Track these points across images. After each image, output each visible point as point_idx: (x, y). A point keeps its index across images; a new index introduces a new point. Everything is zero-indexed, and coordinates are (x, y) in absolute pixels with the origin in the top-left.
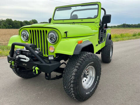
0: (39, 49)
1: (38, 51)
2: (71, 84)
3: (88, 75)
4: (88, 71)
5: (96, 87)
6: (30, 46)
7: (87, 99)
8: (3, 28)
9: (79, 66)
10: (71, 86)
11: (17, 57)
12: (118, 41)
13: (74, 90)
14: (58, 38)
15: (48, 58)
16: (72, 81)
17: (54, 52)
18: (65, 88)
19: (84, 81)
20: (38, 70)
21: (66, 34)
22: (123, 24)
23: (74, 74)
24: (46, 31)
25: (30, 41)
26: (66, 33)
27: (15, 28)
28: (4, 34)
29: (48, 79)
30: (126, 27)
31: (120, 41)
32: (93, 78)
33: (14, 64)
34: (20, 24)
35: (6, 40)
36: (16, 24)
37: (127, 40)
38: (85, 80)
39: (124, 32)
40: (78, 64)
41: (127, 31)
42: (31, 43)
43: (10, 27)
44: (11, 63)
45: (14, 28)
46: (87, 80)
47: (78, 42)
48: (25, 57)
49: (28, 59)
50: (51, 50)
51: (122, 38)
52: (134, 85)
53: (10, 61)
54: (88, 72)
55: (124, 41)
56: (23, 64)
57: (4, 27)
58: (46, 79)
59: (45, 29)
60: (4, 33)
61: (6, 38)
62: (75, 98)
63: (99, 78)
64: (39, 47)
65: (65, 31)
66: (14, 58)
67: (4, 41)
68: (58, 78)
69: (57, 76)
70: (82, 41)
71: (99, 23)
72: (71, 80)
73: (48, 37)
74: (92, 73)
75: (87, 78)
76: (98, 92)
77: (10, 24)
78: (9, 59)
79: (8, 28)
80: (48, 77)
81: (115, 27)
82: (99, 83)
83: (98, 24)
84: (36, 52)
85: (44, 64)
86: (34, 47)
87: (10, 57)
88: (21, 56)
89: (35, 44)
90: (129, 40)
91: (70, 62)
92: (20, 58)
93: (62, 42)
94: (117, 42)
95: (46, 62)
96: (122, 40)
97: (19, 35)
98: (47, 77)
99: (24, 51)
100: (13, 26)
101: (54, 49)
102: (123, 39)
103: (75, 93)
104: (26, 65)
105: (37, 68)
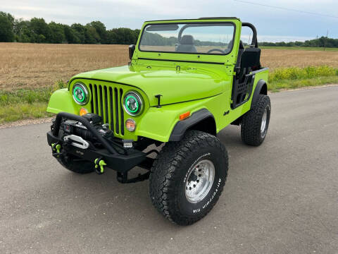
0: (107, 127)
1: (104, 129)
2: (163, 193)
3: (200, 175)
4: (200, 168)
5: (216, 199)
6: (91, 120)
7: (196, 222)
8: (24, 41)
9: (180, 162)
10: (163, 197)
11: (66, 138)
12: (295, 87)
13: (168, 204)
14: (142, 106)
15: (123, 145)
16: (165, 189)
17: (134, 131)
18: (153, 200)
19: (192, 186)
20: (104, 166)
21: (157, 99)
22: (320, 37)
23: (169, 176)
24: (121, 91)
25: (89, 104)
26: (158, 97)
27: (52, 40)
28: (28, 59)
29: (123, 182)
30: (328, 46)
31: (302, 86)
32: (209, 183)
33: (60, 150)
34: (63, 31)
35: (32, 74)
36: (55, 31)
37: (320, 84)
38: (194, 186)
39: (320, 60)
40: (179, 158)
41: (328, 58)
42: (93, 112)
43: (41, 38)
44: (55, 147)
45: (50, 42)
46: (198, 185)
47: (180, 117)
48: (80, 139)
49: (85, 144)
50: (129, 127)
51: (308, 80)
52: (297, 199)
53: (53, 145)
54: (200, 170)
55: (311, 88)
56: (77, 152)
57: (26, 38)
58: (119, 181)
59: (119, 87)
60: (27, 56)
61: (33, 69)
62: (171, 220)
63: (223, 184)
64: (107, 122)
65: (157, 94)
66: (60, 139)
67: (29, 78)
68: (141, 178)
69: (139, 174)
70: (189, 113)
71: (234, 66)
72: (164, 186)
73: (124, 103)
74: (208, 174)
75: (198, 181)
76: (219, 209)
77: (39, 32)
78: (51, 140)
79: (36, 42)
80: (123, 178)
81: (298, 44)
82: (223, 193)
83: (232, 68)
84: (102, 131)
85: (116, 155)
86: (98, 121)
87: (53, 137)
88: (74, 137)
89: (100, 114)
90: (324, 86)
91: (164, 152)
92: (71, 141)
93: (152, 114)
94: (293, 90)
95: (118, 152)
96: (307, 86)
97: (69, 90)
98: (120, 179)
99: (79, 128)
100: (47, 37)
101: (136, 126)
102: (309, 82)
103: (171, 211)
104: (82, 154)
105: (102, 163)
